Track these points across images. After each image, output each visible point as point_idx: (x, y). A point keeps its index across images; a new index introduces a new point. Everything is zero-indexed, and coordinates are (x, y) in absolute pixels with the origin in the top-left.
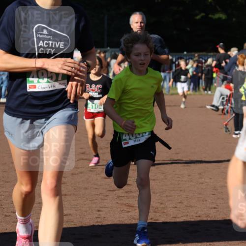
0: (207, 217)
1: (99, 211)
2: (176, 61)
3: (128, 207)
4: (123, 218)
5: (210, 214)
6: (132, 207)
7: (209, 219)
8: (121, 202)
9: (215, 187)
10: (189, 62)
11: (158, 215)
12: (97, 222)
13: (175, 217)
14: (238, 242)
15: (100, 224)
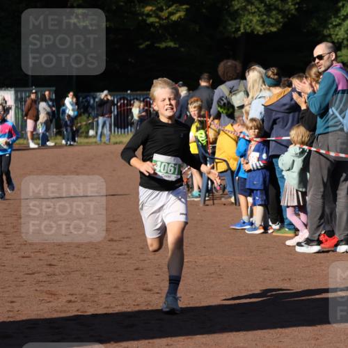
0: (147, 305)
1: (12, 302)
2: (118, 102)
3: (50, 296)
4: (42, 310)
5: (151, 301)
6: (55, 295)
7: (150, 308)
8: (42, 288)
9: (159, 265)
10: (134, 102)
11: (86, 304)
12: (9, 317)
13: (108, 308)
14: (183, 338)
15: (12, 320)
